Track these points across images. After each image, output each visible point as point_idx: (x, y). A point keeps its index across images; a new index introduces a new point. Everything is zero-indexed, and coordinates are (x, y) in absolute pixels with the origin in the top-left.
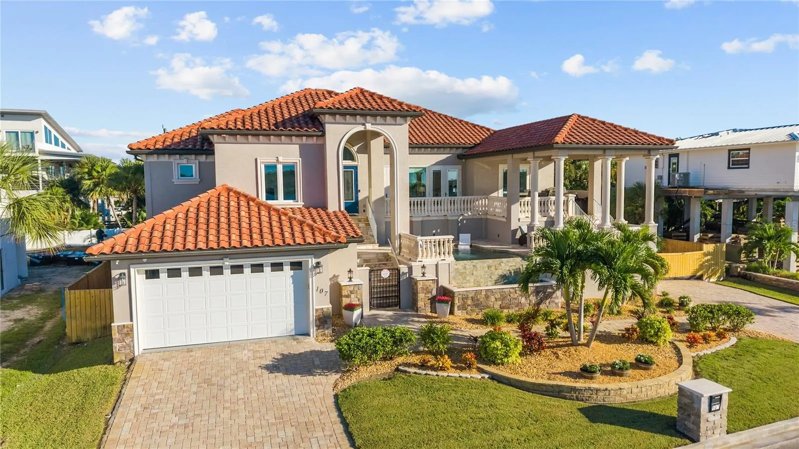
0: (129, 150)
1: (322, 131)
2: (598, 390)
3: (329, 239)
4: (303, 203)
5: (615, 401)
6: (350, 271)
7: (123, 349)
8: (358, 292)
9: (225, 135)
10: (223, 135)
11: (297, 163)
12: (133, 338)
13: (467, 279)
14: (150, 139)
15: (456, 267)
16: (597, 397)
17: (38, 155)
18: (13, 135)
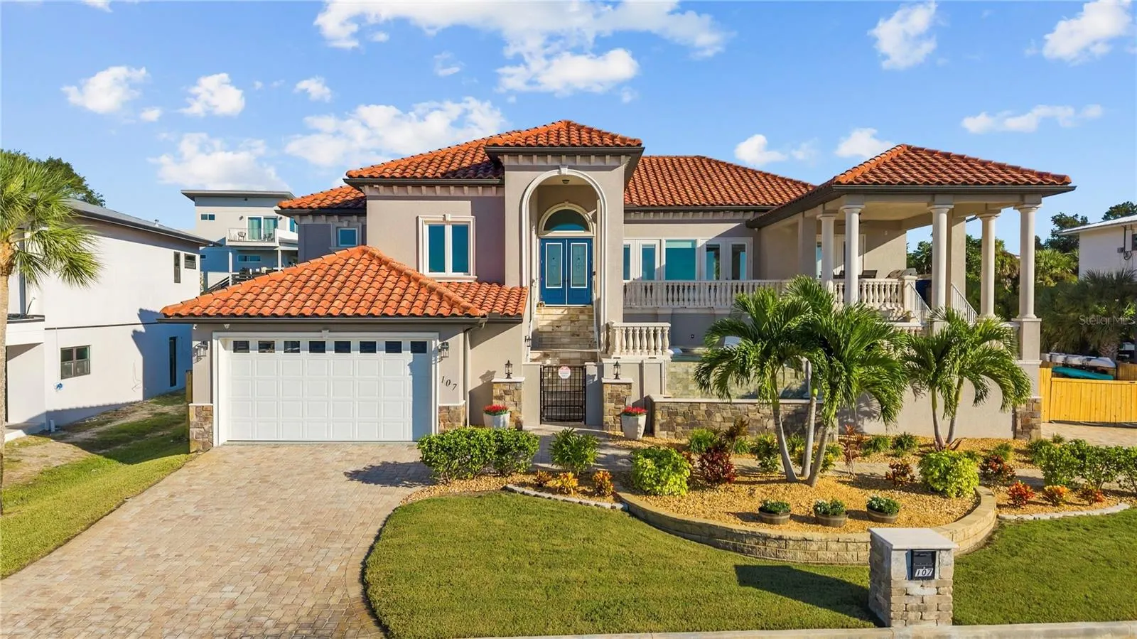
0: (280, 209)
1: (501, 178)
2: (766, 538)
3: (456, 311)
4: (476, 277)
5: (796, 558)
6: (508, 364)
7: (201, 436)
8: (516, 392)
9: (377, 186)
10: (375, 186)
11: (470, 222)
12: (212, 423)
13: (690, 389)
14: (308, 197)
15: (673, 370)
16: (766, 549)
17: (278, 245)
18: (256, 222)
